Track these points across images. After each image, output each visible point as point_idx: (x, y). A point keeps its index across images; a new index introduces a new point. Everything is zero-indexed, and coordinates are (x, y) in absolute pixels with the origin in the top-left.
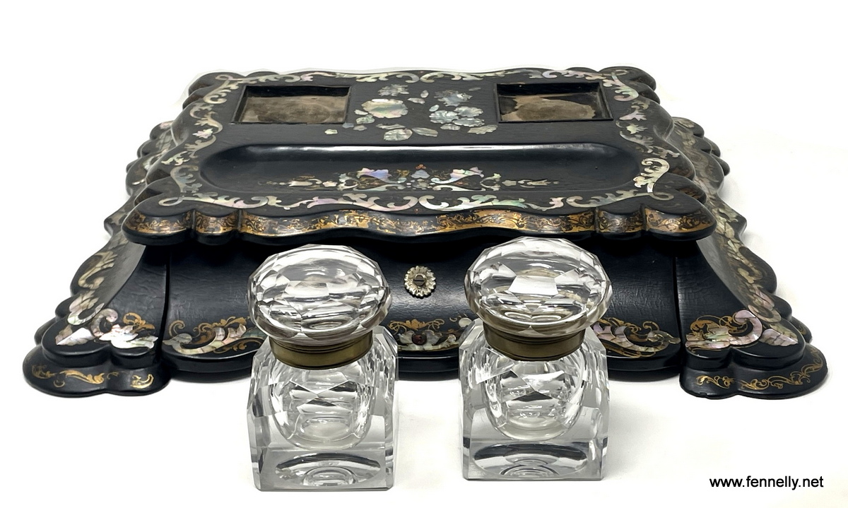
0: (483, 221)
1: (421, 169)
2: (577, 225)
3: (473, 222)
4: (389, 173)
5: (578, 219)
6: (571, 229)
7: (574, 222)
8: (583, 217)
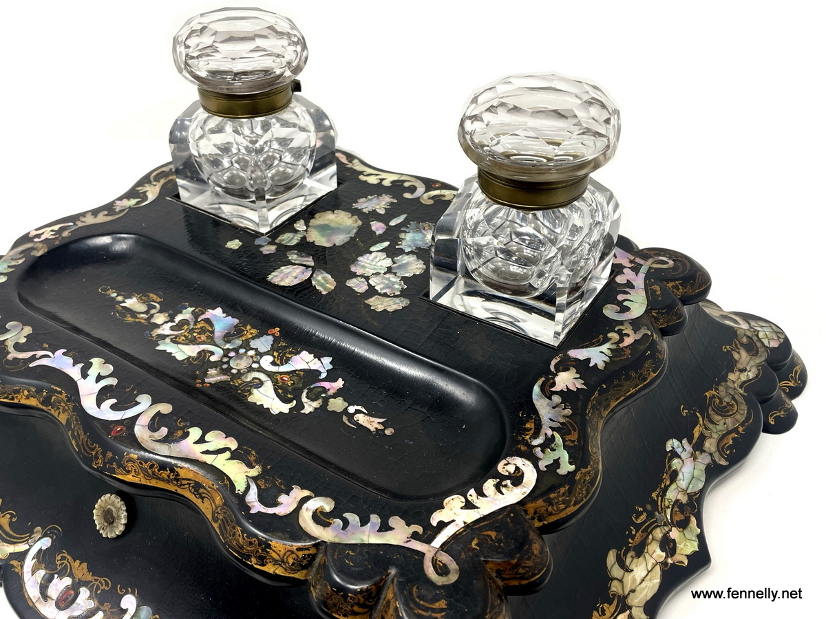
0: (181, 485)
1: (273, 335)
2: (275, 562)
3: (168, 481)
4: (236, 326)
5: (282, 553)
6: (263, 565)
7: (274, 555)
8: (293, 552)
